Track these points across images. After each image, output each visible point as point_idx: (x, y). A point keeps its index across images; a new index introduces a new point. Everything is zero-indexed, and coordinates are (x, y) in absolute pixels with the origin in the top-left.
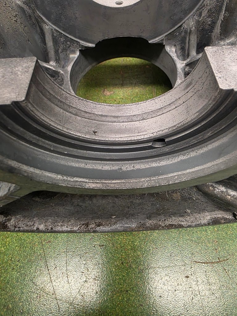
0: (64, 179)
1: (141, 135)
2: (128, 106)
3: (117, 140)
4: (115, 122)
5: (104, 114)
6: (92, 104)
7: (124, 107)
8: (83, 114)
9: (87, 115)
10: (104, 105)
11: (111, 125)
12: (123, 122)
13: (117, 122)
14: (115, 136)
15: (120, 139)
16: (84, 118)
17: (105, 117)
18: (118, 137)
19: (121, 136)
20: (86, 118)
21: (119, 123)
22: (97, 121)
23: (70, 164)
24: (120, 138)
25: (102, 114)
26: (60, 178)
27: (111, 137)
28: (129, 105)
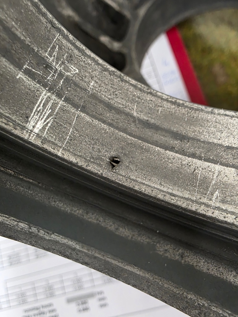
0: (31, 233)
1: (226, 211)
2: (222, 118)
3: (160, 196)
4: (172, 149)
5: (152, 121)
6: (132, 89)
7: (210, 117)
8: (100, 108)
9: (109, 115)
10: (162, 99)
11: (159, 153)
12: (193, 156)
13: (176, 152)
14: (159, 187)
15: (168, 198)
16: (100, 120)
17: (153, 130)
18: (165, 189)
19: (174, 192)
20: (104, 122)
21: (180, 156)
22: (130, 135)
23: (53, 203)
24: (168, 196)
25: (150, 119)
26: (22, 229)
27: (149, 186)
28: (226, 115)
